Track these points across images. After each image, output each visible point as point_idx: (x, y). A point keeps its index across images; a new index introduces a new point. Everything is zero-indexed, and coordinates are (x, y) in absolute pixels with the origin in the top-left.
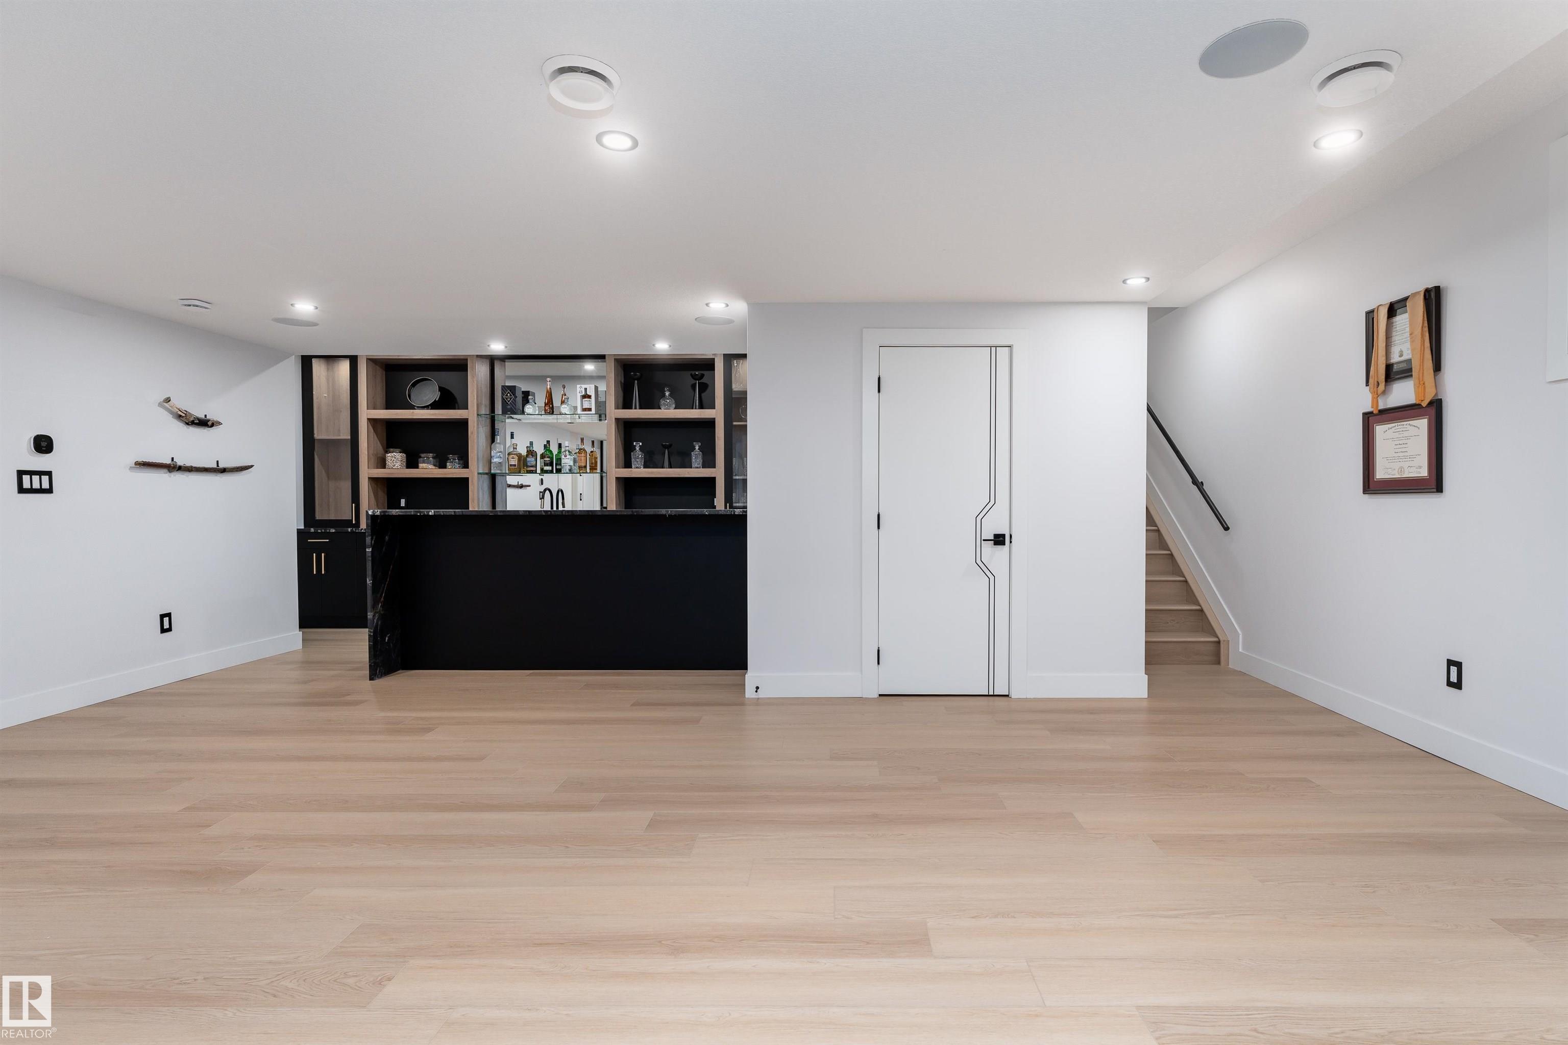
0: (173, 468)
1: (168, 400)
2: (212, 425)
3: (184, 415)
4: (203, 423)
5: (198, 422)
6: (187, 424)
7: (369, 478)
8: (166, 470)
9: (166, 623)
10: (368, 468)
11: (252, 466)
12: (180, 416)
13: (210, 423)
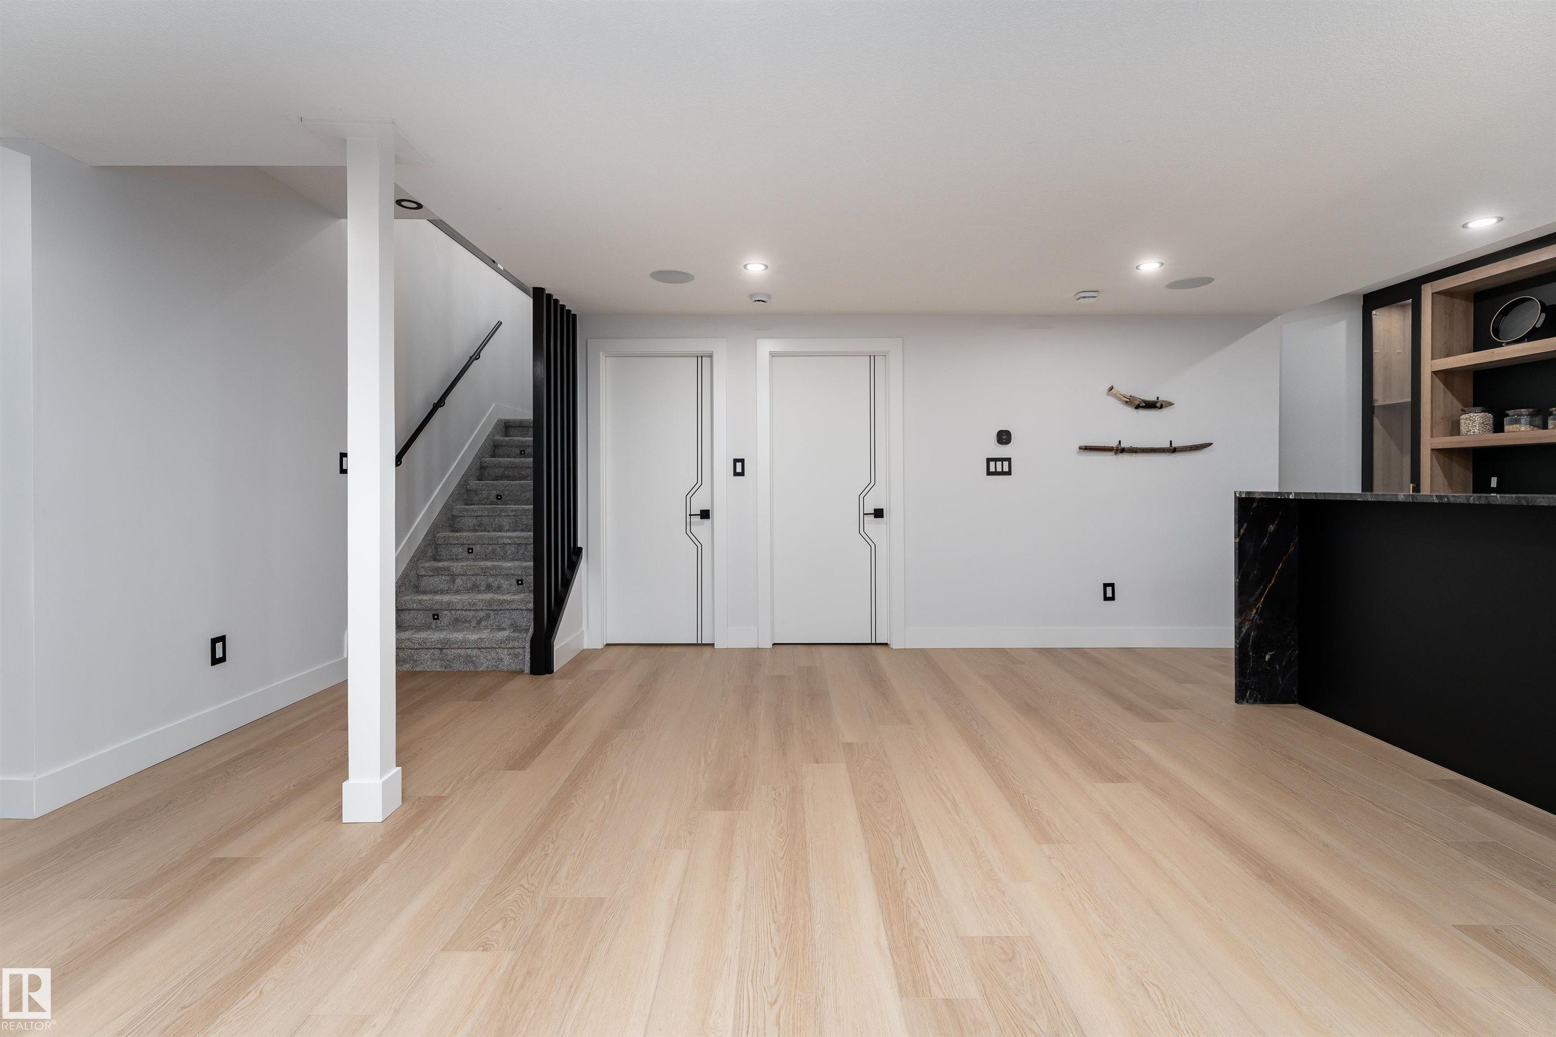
0: (1120, 450)
1: (1112, 388)
2: (1161, 407)
3: (1128, 400)
4: (1150, 405)
5: (1144, 405)
6: (1136, 408)
7: (1432, 450)
8: (1113, 453)
9: (1109, 592)
10: (1432, 436)
11: (1210, 444)
12: (1127, 402)
13: (1158, 405)
